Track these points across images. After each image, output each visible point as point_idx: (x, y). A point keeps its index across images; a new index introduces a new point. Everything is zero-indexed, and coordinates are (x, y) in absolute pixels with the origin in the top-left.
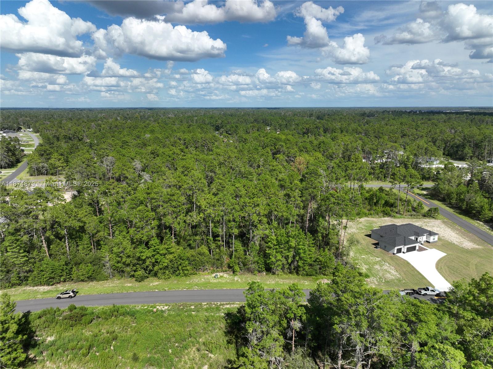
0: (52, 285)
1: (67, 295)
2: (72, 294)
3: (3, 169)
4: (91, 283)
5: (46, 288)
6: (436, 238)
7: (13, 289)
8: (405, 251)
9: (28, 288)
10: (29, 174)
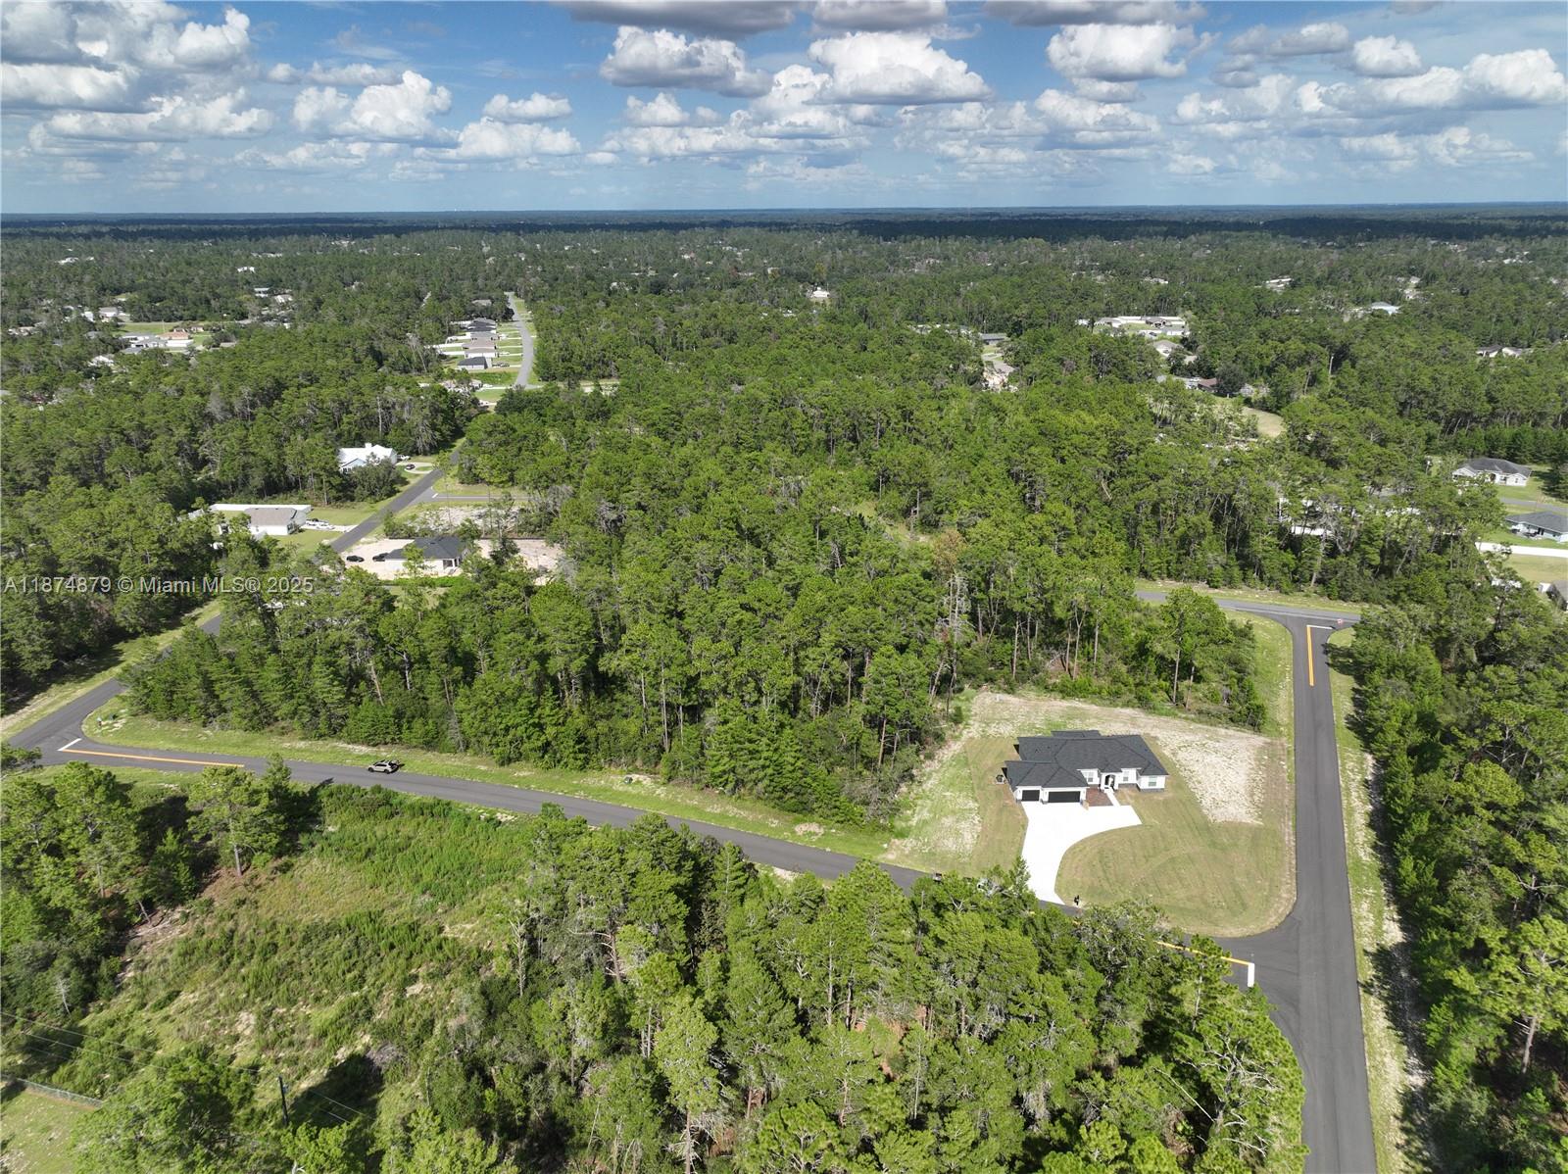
0: (374, 745)
1: (382, 769)
2: (388, 768)
3: (421, 457)
4: (429, 754)
5: (364, 749)
6: (1160, 781)
7: (321, 742)
8: (1046, 798)
9: (341, 745)
10: (457, 480)
